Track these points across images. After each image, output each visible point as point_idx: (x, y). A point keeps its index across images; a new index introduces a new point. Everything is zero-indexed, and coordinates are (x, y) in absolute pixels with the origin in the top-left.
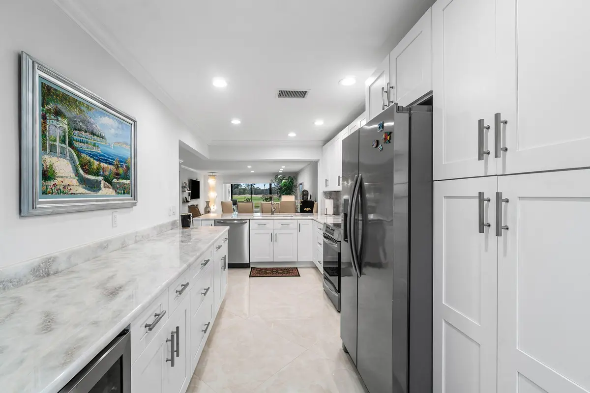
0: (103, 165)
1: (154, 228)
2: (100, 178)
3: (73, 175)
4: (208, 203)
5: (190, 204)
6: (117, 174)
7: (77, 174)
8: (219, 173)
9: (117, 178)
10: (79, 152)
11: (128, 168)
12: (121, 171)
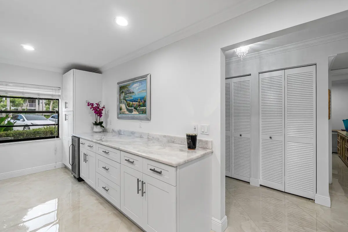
0: (134, 103)
2: (133, 108)
3: (125, 108)
6: (139, 105)
9: (139, 107)
12: (141, 103)
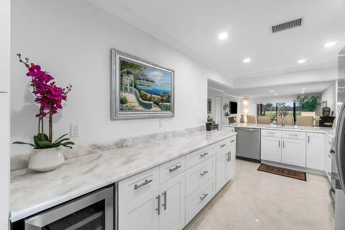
0: (153, 96)
1: (187, 129)
2: (152, 102)
3: (136, 101)
4: (242, 116)
5: (229, 116)
6: (163, 100)
7: (138, 101)
8: (251, 97)
9: (162, 102)
10: (139, 90)
11: (169, 97)
12: (164, 98)
